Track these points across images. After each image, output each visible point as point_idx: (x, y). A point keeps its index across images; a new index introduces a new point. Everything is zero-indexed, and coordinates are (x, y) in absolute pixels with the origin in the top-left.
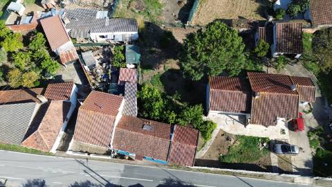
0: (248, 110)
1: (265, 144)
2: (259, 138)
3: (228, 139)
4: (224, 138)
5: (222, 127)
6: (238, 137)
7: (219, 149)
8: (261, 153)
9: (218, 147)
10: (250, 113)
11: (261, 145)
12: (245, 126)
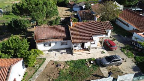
0: (68, 37)
2: (85, 60)
3: (57, 66)
5: (52, 59)
10: (70, 39)
12: (72, 55)
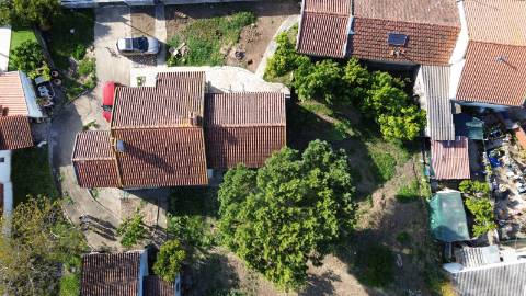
1: (176, 53)
2: (186, 63)
3: (241, 55)
4: (248, 57)
5: (251, 77)
6: (223, 63)
7: (257, 35)
8: (182, 37)
9: (258, 40)
11: (183, 52)
